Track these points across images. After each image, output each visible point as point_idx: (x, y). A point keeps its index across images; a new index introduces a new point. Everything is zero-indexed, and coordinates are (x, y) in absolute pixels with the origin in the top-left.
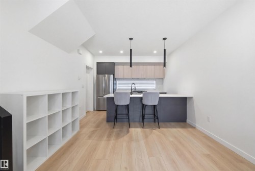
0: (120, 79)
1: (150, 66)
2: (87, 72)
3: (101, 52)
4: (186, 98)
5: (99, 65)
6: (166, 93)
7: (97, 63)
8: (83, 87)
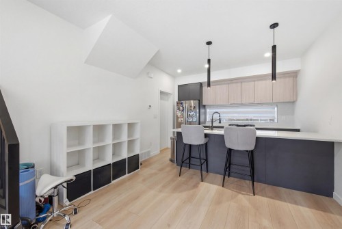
0: (210, 106)
1: (264, 82)
2: (161, 99)
3: (179, 71)
4: (332, 143)
5: (181, 88)
6: (298, 130)
7: (179, 86)
8: (155, 118)
